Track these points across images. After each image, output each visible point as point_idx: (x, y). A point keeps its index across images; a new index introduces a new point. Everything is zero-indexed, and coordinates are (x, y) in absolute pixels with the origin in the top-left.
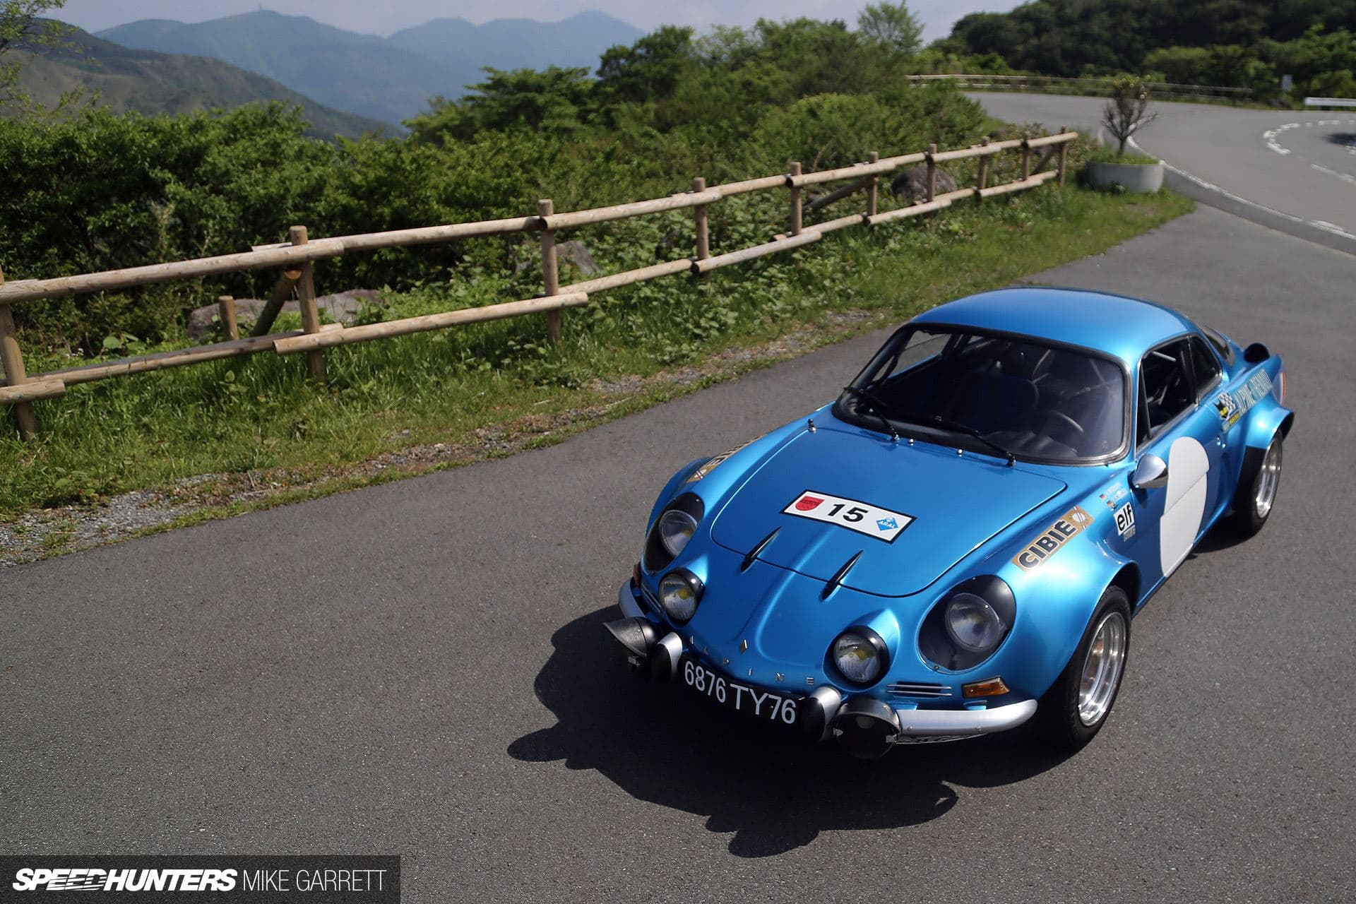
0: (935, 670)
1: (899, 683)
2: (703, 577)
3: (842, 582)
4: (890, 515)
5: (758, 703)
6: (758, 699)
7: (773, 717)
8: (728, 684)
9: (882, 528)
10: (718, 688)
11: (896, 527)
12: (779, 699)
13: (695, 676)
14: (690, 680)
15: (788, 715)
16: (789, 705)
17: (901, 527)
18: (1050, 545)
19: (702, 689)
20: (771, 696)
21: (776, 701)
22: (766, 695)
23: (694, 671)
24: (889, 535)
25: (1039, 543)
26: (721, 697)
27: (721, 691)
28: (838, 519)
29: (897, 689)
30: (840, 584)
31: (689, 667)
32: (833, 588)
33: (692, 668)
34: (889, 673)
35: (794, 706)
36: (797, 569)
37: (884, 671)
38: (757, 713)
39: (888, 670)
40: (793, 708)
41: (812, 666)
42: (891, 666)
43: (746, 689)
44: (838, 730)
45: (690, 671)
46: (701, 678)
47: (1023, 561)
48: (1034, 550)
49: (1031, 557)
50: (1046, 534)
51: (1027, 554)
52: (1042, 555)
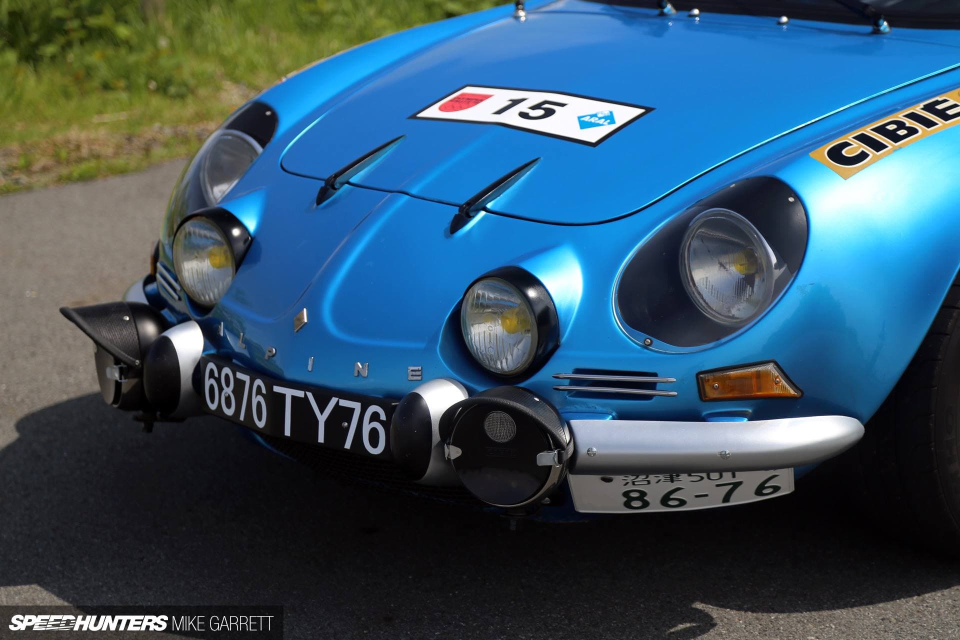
0: (646, 347)
1: (578, 371)
2: (251, 224)
3: (489, 206)
4: (603, 108)
5: (322, 418)
6: (322, 411)
7: (348, 446)
8: (269, 388)
9: (584, 125)
10: (256, 399)
11: (613, 122)
12: (357, 406)
13: (221, 389)
14: (212, 401)
15: (374, 442)
16: (375, 417)
17: (619, 122)
18: (902, 132)
19: (229, 412)
20: (344, 403)
21: (352, 410)
22: (334, 401)
23: (218, 380)
24: (592, 135)
25: (879, 130)
26: (260, 419)
27: (259, 404)
28: (512, 118)
29: (575, 382)
30: (485, 209)
31: (211, 374)
32: (469, 217)
33: (216, 375)
34: (559, 353)
35: (383, 417)
36: (414, 191)
37: (551, 346)
38: (321, 439)
39: (557, 347)
40: (381, 422)
41: (421, 345)
42: (564, 339)
43: (300, 394)
44: (451, 447)
45: (213, 381)
46: (228, 391)
47: (836, 155)
48: (863, 138)
49: (855, 148)
50: (900, 117)
51: (846, 144)
52: (878, 147)
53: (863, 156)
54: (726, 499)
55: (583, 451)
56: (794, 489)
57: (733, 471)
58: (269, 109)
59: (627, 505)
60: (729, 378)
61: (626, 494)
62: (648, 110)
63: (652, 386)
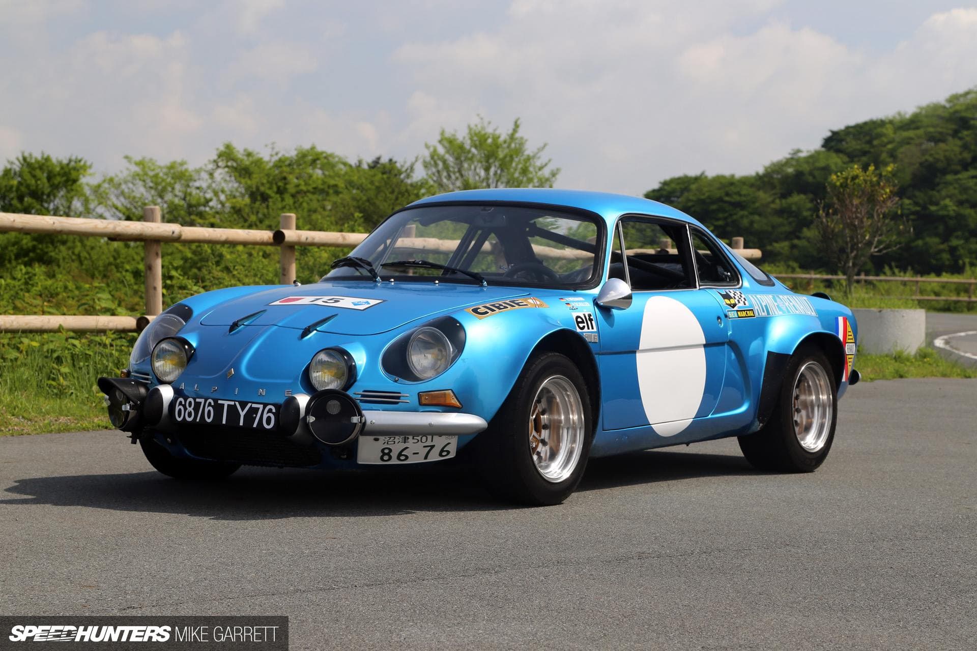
0: (396, 381)
1: (365, 391)
2: (194, 344)
3: (318, 329)
4: (362, 300)
5: (242, 414)
6: (242, 411)
7: (255, 426)
8: (215, 402)
9: (356, 305)
10: (207, 410)
11: (369, 304)
12: (261, 407)
13: (185, 409)
14: (180, 417)
15: (268, 422)
16: (270, 411)
17: (372, 304)
18: (502, 307)
19: (190, 419)
20: (254, 406)
21: (258, 409)
22: (249, 405)
23: (184, 406)
24: (360, 308)
25: (492, 305)
26: (209, 417)
27: (209, 411)
28: (319, 303)
29: (363, 396)
30: (316, 330)
31: (180, 403)
32: (310, 332)
33: (183, 403)
34: (356, 384)
35: (274, 410)
36: (279, 325)
37: (352, 381)
38: (241, 424)
39: (355, 381)
40: (273, 413)
41: (290, 381)
42: (358, 378)
43: (232, 403)
44: (311, 417)
45: (181, 407)
46: (190, 409)
47: (475, 311)
48: (485, 307)
49: (483, 310)
50: (500, 303)
51: (479, 308)
52: (493, 310)
53: (486, 313)
54: (426, 458)
55: (368, 422)
56: (455, 455)
57: (433, 435)
58: (187, 306)
59: (382, 459)
60: (432, 394)
61: (383, 451)
62: (384, 301)
63: (398, 398)
